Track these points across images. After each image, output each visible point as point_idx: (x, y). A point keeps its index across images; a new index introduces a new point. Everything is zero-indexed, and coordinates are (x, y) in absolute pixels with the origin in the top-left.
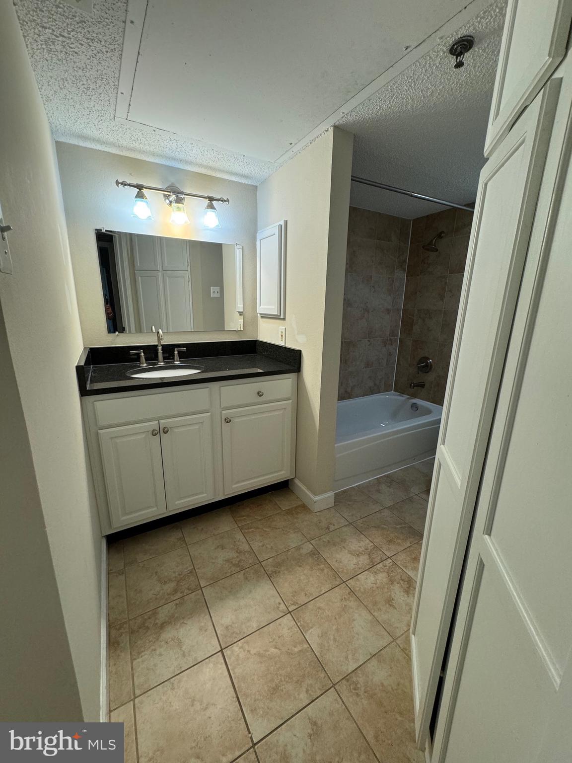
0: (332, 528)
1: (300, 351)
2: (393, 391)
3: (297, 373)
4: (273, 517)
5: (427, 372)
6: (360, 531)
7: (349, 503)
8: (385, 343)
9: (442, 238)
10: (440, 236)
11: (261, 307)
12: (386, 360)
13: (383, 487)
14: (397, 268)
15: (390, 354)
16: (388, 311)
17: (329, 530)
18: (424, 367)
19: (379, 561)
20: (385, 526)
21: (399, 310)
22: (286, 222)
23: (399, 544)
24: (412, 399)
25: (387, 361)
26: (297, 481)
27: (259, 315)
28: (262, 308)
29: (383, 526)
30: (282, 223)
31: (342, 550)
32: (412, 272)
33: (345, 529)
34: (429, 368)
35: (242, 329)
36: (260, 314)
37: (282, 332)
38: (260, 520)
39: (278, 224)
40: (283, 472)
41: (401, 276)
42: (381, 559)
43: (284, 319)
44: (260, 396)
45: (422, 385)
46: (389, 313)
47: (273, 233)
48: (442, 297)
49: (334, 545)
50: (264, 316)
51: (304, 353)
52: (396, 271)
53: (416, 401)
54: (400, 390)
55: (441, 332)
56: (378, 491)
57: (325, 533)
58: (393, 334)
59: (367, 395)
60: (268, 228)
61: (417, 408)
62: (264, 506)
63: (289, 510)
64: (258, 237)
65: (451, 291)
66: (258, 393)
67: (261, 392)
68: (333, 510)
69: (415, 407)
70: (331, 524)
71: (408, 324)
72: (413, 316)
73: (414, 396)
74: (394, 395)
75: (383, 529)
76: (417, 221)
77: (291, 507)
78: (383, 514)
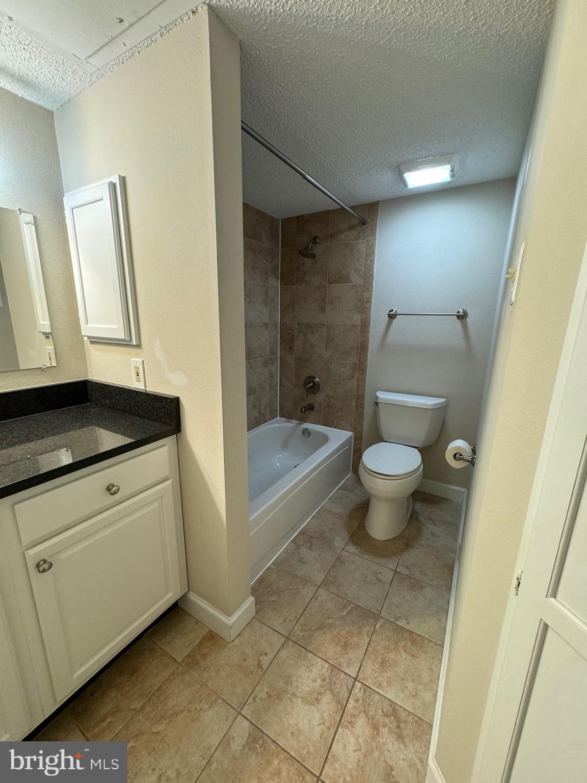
0: (265, 661)
1: (177, 399)
2: (279, 417)
3: (175, 435)
4: (164, 687)
5: (316, 393)
6: (304, 646)
7: (273, 599)
8: (266, 364)
9: (316, 243)
10: (314, 241)
11: (90, 325)
12: (268, 382)
13: (304, 551)
14: (270, 275)
15: (272, 376)
16: (266, 325)
17: (262, 668)
18: (311, 387)
19: (346, 696)
20: (330, 621)
21: (276, 323)
22: (123, 180)
23: (357, 646)
24: (303, 424)
25: (270, 383)
26: (193, 597)
27: (86, 338)
28: (91, 327)
29: (327, 621)
30: (116, 180)
31: (292, 702)
32: (287, 280)
33: (283, 654)
34: (317, 387)
35: (54, 364)
36: (89, 337)
37: (137, 368)
38: (142, 708)
39: (108, 180)
40: (170, 595)
41: (275, 284)
42: (348, 688)
43: (139, 346)
44: (115, 493)
45: (311, 408)
46: (267, 328)
47: (98, 197)
48: (323, 310)
49: (279, 697)
50: (95, 341)
51: (184, 402)
52: (269, 278)
53: (307, 425)
54: (287, 414)
55: (326, 348)
56: (302, 561)
57: (258, 678)
58: (273, 352)
59: (253, 428)
60: (87, 187)
61: (309, 434)
62: (143, 668)
63: (189, 656)
64: (68, 202)
65: (332, 303)
66: (108, 489)
67: (113, 486)
68: (256, 624)
69: (307, 432)
70: (261, 654)
71: (288, 340)
72: (293, 331)
73: (303, 420)
74: (281, 422)
75: (330, 626)
76: (287, 221)
77: (190, 648)
78: (320, 598)
